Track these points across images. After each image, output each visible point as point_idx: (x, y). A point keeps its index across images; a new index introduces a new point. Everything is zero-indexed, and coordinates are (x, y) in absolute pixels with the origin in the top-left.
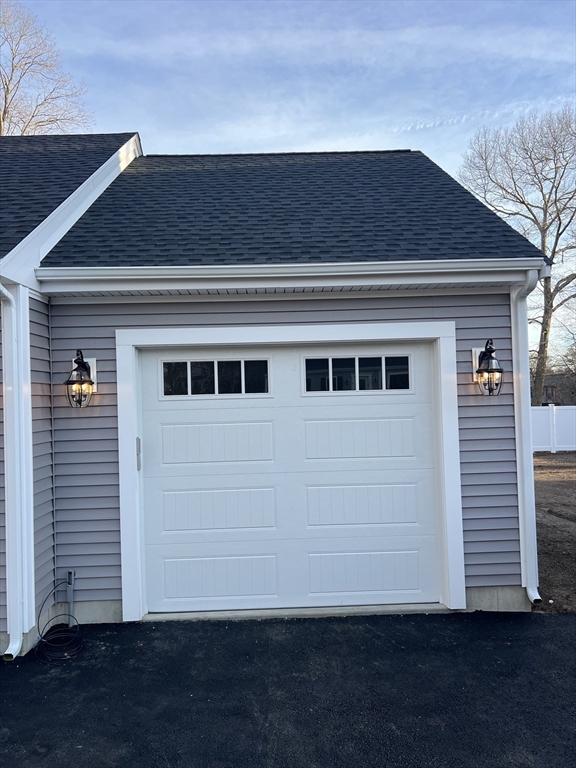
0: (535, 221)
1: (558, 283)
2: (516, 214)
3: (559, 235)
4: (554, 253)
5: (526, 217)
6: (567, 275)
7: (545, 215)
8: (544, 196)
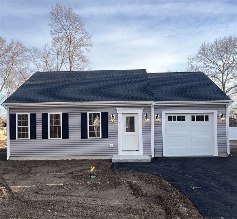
0: (220, 70)
1: (227, 90)
2: (214, 68)
3: (227, 75)
4: (226, 80)
5: (217, 69)
6: (230, 87)
7: (223, 69)
8: (223, 62)
